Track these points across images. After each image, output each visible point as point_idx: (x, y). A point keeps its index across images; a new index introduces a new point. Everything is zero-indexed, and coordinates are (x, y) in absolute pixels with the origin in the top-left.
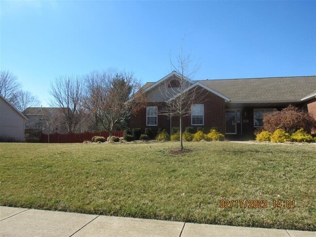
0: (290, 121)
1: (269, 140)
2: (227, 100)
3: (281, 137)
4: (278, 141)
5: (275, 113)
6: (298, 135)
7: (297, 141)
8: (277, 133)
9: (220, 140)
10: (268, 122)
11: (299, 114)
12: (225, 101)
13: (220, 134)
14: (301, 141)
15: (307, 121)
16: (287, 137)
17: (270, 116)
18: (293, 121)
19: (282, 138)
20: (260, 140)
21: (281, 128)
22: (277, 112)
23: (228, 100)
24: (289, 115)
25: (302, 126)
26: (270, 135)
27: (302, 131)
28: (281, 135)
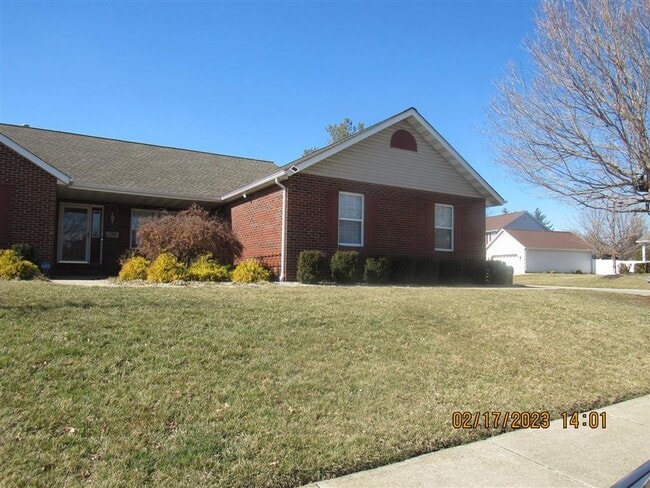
0: (189, 238)
1: (145, 278)
2: (63, 180)
3: (168, 270)
4: (160, 280)
5: (164, 219)
6: (201, 267)
7: (197, 279)
8: (161, 261)
9: (22, 278)
10: (147, 236)
11: (208, 224)
12: (58, 182)
13: (27, 262)
14: (207, 278)
15: (221, 238)
16: (179, 271)
17: (153, 224)
18: (195, 236)
19: (170, 273)
20: (126, 278)
21: (171, 250)
22: (169, 217)
23: (66, 180)
24: (190, 225)
25: (211, 250)
26: (147, 265)
27: (209, 258)
28: (169, 267)
